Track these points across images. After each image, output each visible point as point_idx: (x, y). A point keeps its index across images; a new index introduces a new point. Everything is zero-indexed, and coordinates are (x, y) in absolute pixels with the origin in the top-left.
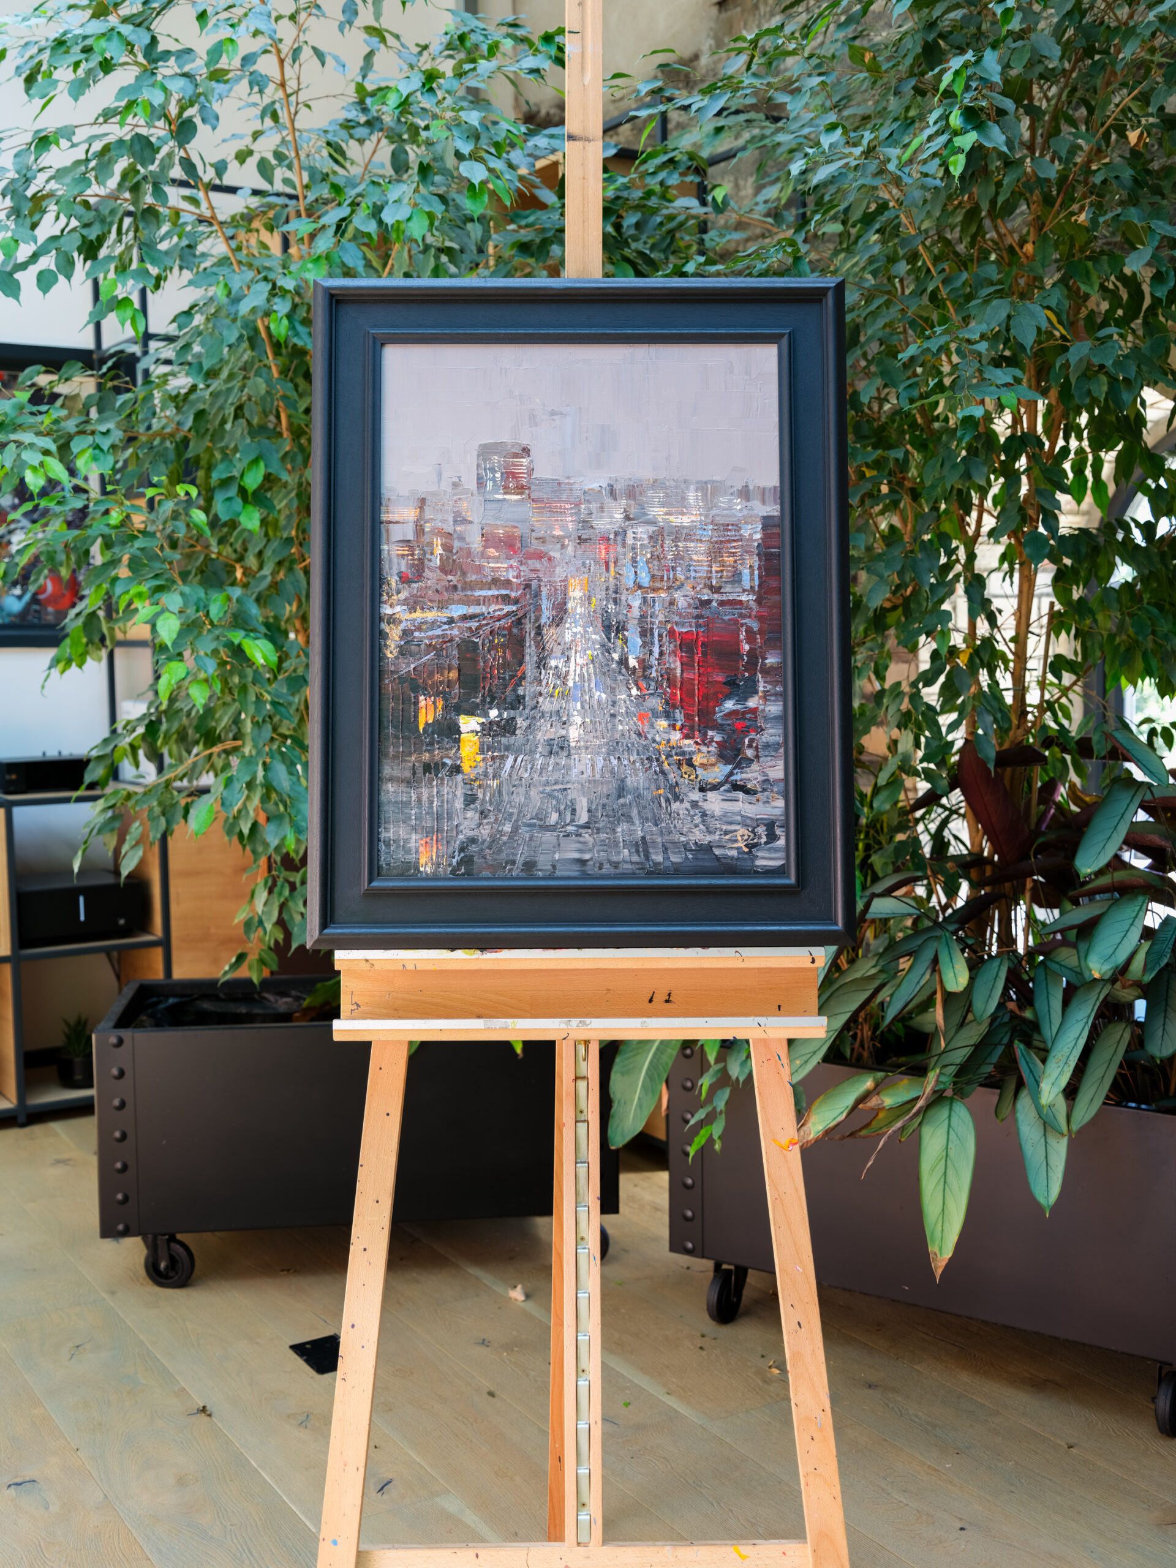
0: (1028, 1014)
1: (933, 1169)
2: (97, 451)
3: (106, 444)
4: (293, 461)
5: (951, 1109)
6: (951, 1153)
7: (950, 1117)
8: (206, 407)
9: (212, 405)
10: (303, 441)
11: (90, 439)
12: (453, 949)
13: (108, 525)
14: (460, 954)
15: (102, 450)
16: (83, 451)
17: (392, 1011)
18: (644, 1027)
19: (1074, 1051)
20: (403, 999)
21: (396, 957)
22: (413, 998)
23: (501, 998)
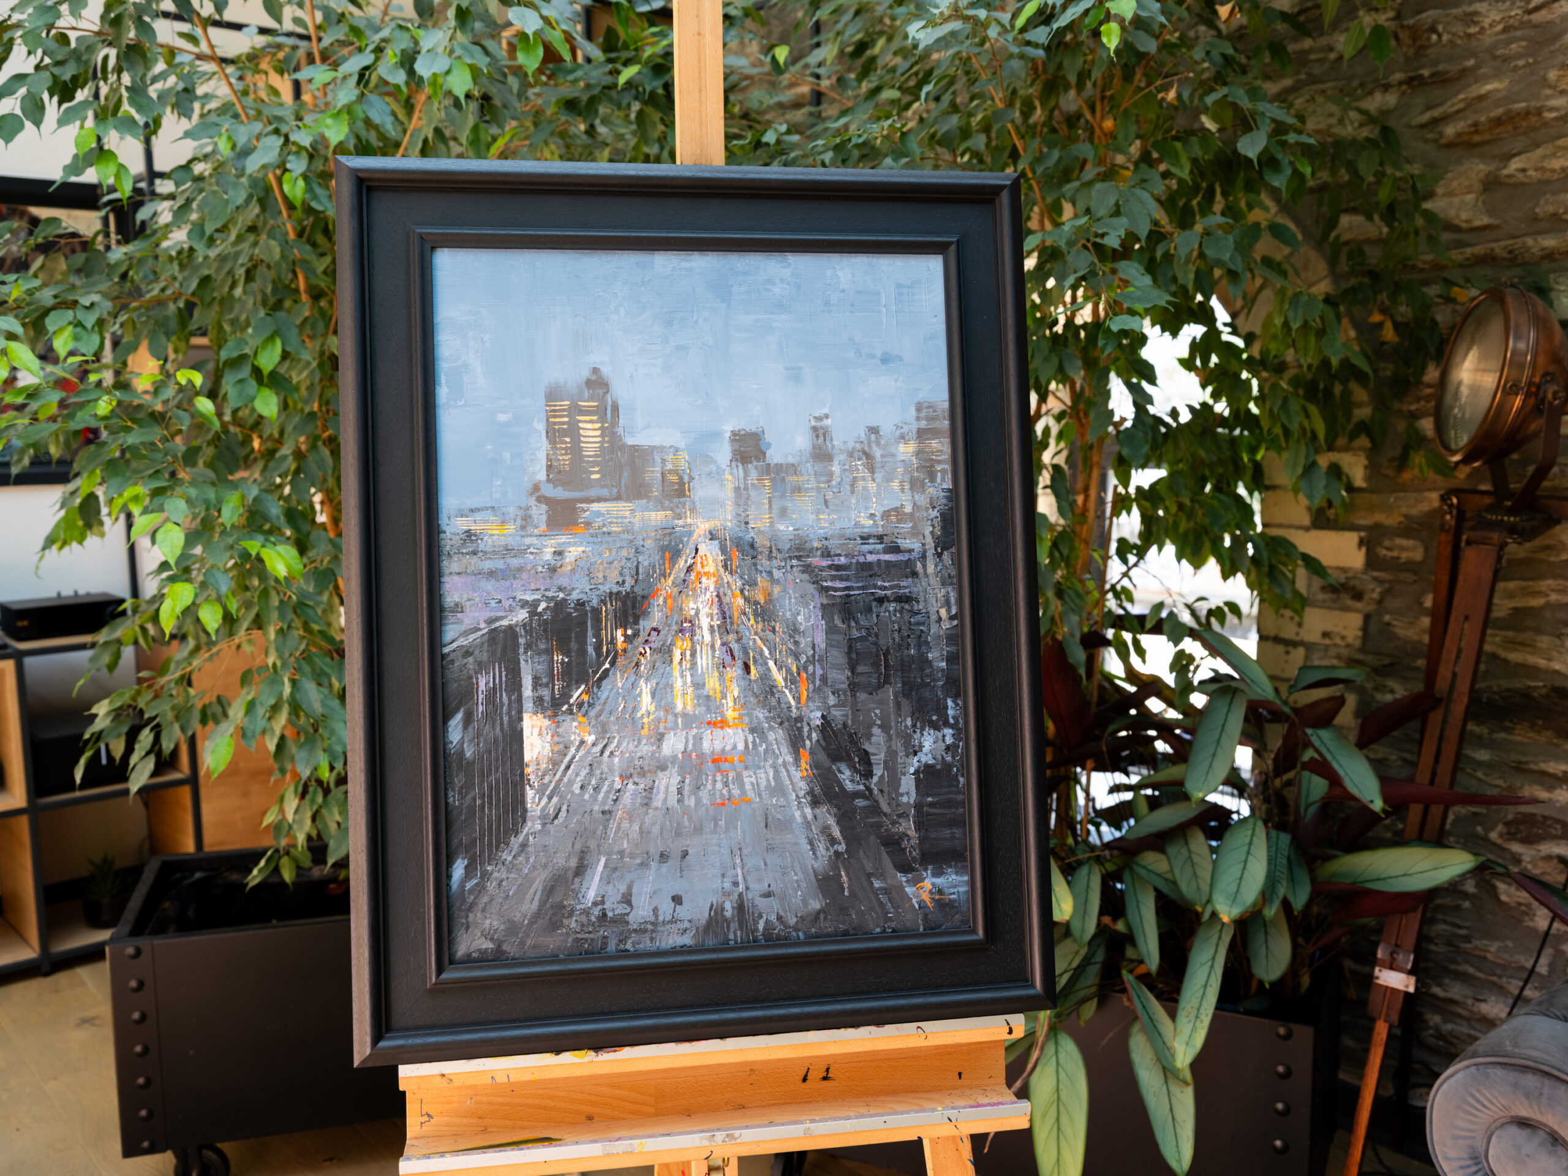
0: (1120, 926)
3: (90, 320)
8: (211, 271)
12: (558, 1051)
13: (92, 415)
14: (567, 1057)
15: (84, 327)
16: (62, 329)
17: (475, 1120)
18: (808, 1135)
19: (1204, 1003)
20: (489, 1103)
21: (481, 1068)
22: (501, 1100)
23: (618, 1092)
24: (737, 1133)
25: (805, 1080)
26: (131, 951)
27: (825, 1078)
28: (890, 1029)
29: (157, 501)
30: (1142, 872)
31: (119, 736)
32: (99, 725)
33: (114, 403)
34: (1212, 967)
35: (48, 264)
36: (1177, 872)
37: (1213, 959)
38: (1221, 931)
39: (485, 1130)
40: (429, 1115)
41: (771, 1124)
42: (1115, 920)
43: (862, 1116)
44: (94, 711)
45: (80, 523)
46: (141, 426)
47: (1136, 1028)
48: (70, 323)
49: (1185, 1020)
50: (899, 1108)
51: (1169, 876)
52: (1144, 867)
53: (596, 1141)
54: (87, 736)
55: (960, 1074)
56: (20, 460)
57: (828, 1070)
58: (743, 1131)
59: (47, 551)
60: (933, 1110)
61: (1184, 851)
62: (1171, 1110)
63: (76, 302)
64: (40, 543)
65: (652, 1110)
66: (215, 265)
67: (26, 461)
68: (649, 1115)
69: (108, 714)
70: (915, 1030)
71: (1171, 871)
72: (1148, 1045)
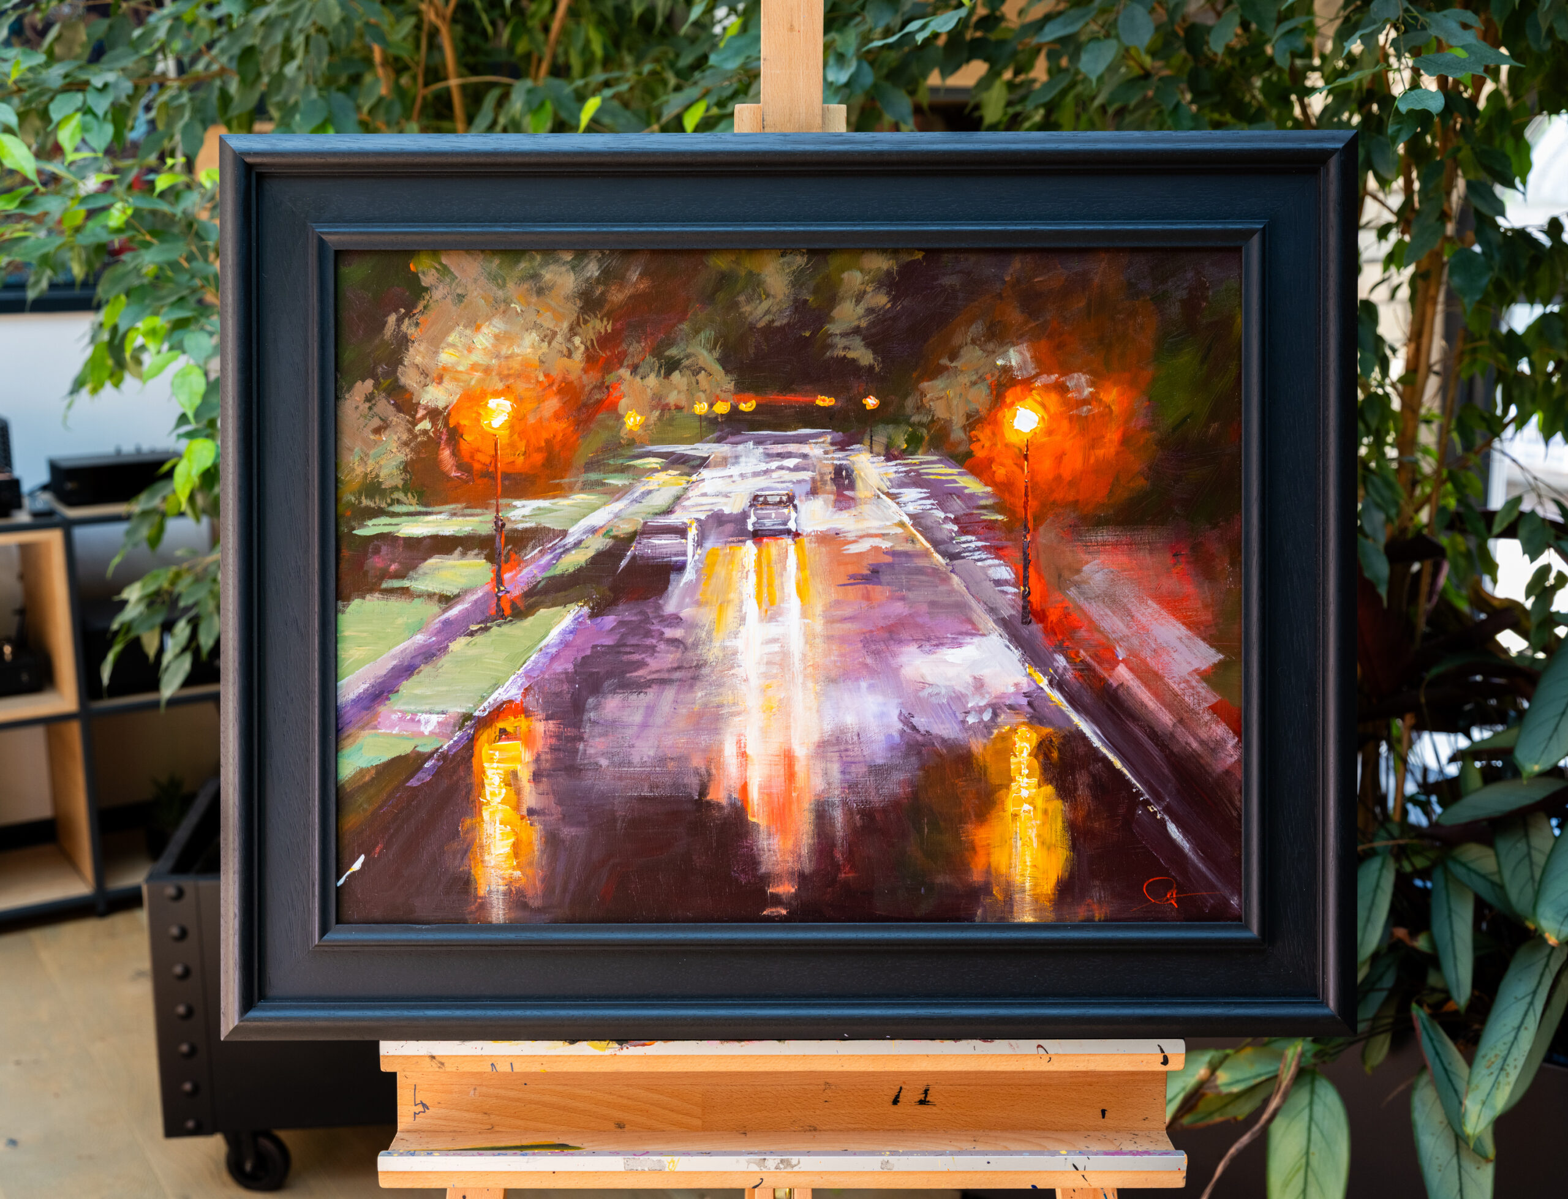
0: (1421, 943)
1: (1286, 1185)
2: (89, 118)
3: (102, 105)
4: (389, 111)
5: (1312, 1092)
6: (1314, 1161)
7: (1311, 1104)
8: (255, 41)
9: (265, 39)
10: (404, 80)
11: (78, 99)
12: (573, 1040)
13: (106, 227)
14: (585, 1048)
15: (95, 115)
16: (67, 118)
17: (480, 1116)
18: (886, 1170)
19: (1514, 1051)
20: (497, 1097)
21: (479, 1052)
22: (512, 1094)
23: (655, 1096)
24: (794, 1159)
25: (896, 1101)
26: (171, 891)
27: (922, 1102)
28: (1001, 1047)
29: (177, 335)
30: (1459, 871)
31: (152, 628)
32: (131, 613)
33: (130, 212)
34: (1531, 1003)
35: (66, 34)
36: (1507, 874)
37: (1534, 993)
38: (1549, 956)
39: (491, 1129)
40: (424, 1105)
41: (845, 1152)
42: (1414, 934)
43: (960, 1153)
44: (125, 595)
45: (110, 362)
46: (162, 241)
47: (1425, 1079)
48: (78, 110)
49: (1484, 1072)
50: (1013, 1146)
51: (1496, 878)
52: (1464, 865)
53: (617, 1154)
54: (115, 626)
55: (1103, 1112)
56: (37, 282)
57: (926, 1092)
58: (803, 1158)
59: (75, 397)
60: (1054, 1153)
61: (1522, 846)
62: (1461, 1190)
63: (87, 83)
64: (67, 385)
65: (699, 1122)
66: (261, 32)
67: (44, 284)
68: (690, 1129)
69: (140, 600)
70: (1034, 1051)
71: (1500, 872)
72: (1438, 1102)
